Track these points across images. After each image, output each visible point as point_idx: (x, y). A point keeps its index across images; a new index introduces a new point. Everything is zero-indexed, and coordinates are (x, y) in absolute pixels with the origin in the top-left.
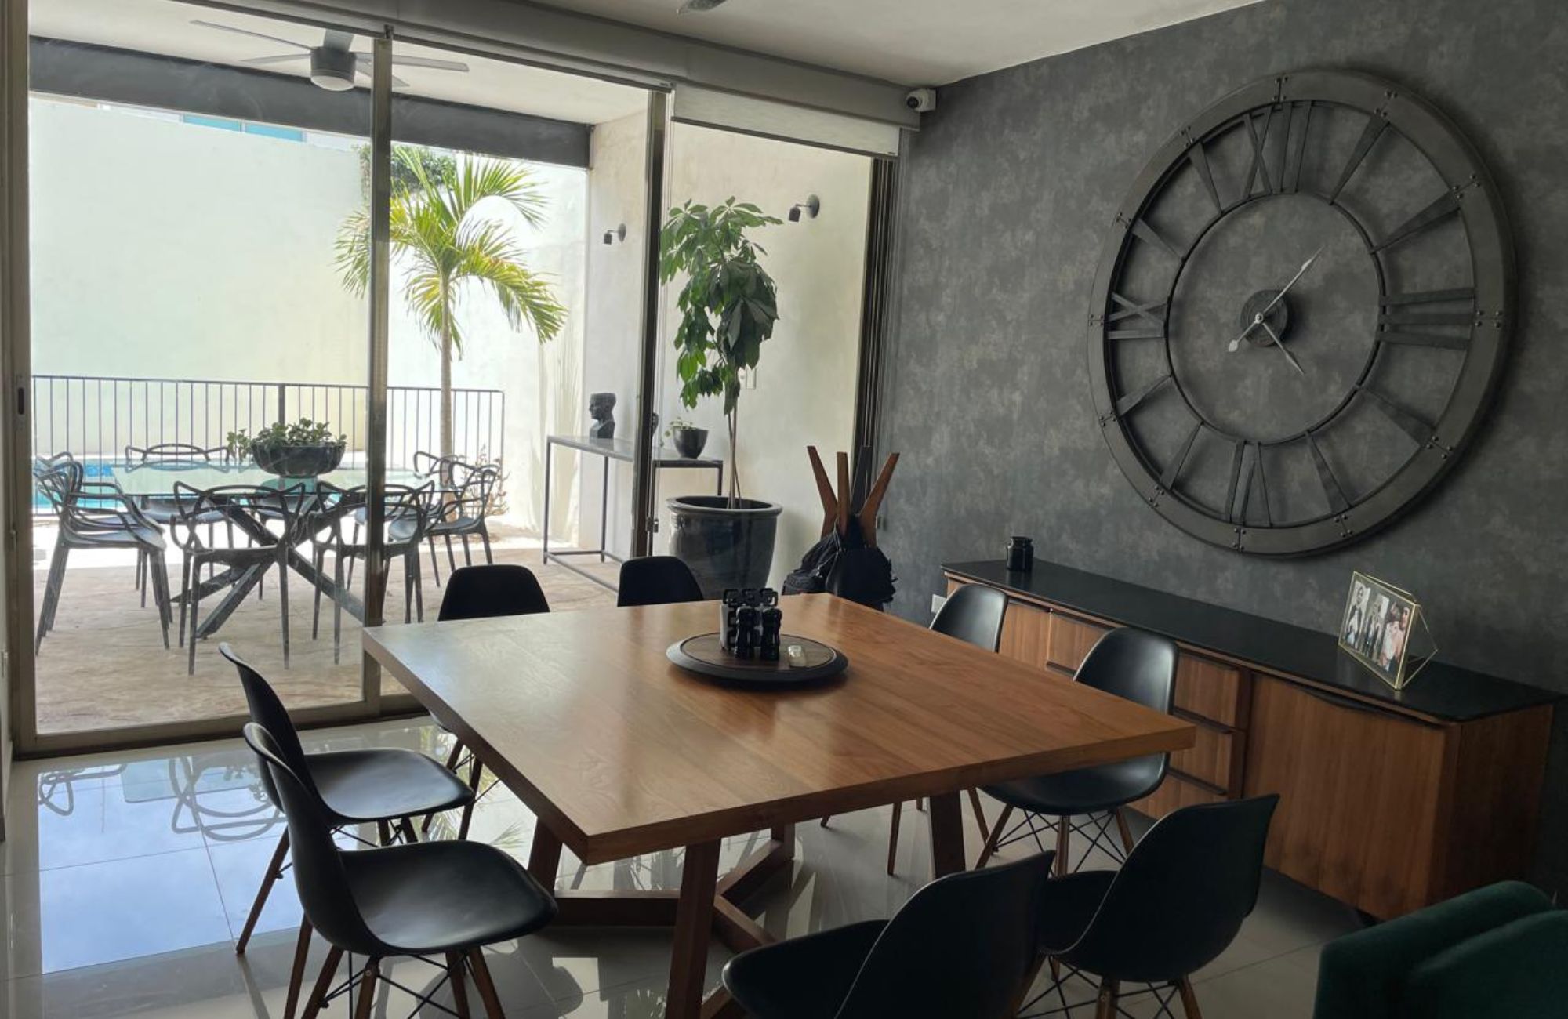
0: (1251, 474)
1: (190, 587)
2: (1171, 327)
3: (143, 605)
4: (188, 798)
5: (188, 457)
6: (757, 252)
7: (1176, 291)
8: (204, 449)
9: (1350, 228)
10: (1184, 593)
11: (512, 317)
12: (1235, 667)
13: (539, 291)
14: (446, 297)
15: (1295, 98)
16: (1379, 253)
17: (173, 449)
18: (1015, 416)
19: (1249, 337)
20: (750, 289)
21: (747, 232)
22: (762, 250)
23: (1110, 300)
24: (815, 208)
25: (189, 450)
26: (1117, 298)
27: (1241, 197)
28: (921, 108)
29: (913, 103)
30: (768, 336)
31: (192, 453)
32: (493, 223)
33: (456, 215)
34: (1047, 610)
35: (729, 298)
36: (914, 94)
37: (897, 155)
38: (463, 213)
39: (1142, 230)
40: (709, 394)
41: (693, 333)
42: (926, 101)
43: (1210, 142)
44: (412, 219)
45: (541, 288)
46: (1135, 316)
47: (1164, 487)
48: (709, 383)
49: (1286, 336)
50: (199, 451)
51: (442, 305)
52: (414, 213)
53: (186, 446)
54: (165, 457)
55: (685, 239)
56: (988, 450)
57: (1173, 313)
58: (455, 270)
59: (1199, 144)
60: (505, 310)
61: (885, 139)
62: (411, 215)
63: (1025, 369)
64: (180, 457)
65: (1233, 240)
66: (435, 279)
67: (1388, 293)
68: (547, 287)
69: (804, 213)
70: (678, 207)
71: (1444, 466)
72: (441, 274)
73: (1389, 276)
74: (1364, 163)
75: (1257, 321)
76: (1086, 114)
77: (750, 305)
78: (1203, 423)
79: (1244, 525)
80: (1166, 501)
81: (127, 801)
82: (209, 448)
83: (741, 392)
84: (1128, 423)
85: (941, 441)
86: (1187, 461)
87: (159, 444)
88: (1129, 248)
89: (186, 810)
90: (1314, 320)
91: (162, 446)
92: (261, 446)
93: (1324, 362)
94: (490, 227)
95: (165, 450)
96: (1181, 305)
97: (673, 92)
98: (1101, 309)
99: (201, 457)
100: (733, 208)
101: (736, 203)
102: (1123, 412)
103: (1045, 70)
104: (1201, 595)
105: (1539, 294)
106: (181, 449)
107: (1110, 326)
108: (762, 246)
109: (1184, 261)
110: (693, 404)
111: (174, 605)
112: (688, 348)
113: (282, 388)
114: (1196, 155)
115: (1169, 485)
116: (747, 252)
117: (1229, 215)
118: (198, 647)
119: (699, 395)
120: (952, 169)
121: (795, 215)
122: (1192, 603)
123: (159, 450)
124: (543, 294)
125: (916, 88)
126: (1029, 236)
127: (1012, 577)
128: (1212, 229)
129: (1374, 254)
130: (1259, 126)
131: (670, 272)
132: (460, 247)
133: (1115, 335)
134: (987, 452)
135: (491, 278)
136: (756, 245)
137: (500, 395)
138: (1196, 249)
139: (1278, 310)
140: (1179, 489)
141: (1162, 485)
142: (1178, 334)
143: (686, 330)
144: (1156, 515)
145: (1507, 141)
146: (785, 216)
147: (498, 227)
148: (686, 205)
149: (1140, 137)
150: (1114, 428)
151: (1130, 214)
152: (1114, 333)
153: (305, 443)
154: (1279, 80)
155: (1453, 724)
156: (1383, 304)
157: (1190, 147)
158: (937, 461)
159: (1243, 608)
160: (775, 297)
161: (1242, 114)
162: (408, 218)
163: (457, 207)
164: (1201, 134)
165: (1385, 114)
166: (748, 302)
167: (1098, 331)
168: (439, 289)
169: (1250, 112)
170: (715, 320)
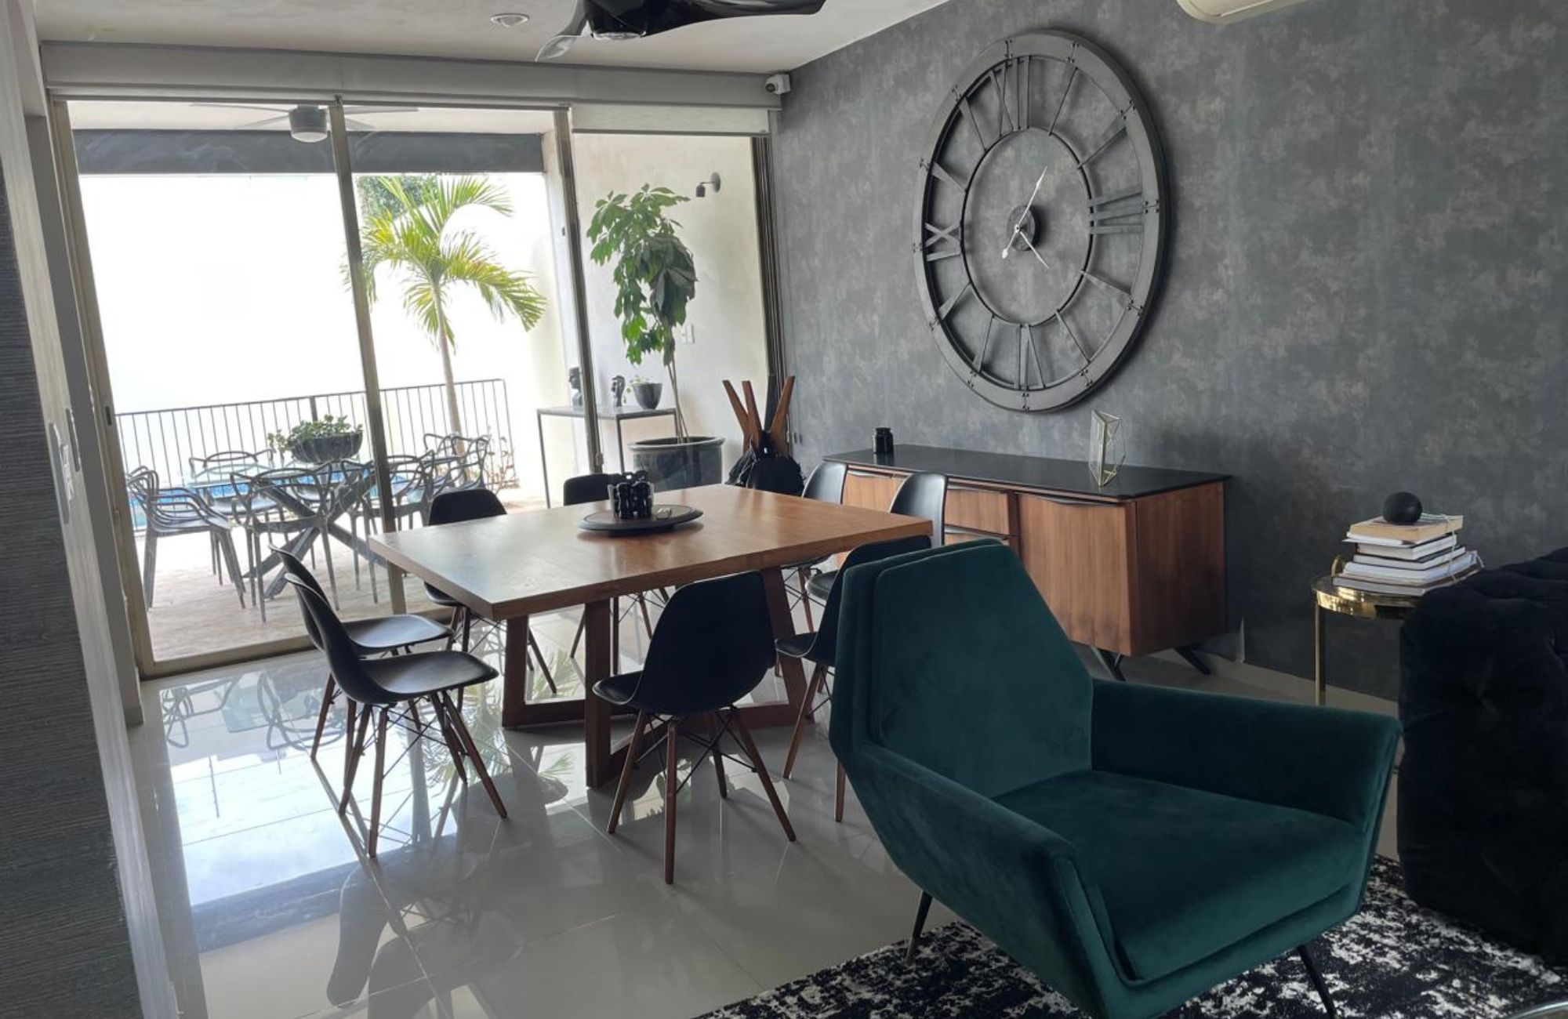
0: (1028, 349)
1: (255, 565)
2: (966, 246)
3: (221, 583)
4: (276, 721)
5: (241, 461)
6: (674, 226)
7: (966, 215)
8: (253, 452)
9: (1067, 152)
10: (1000, 451)
11: (495, 310)
12: (1003, 491)
13: (518, 286)
14: (439, 300)
15: (1020, 55)
16: (1084, 167)
17: (227, 456)
18: (877, 332)
19: (1014, 245)
20: (670, 259)
21: (664, 211)
22: (677, 224)
23: (924, 229)
24: (717, 184)
25: (241, 455)
26: (929, 227)
27: (997, 137)
28: (780, 91)
29: (771, 88)
30: (692, 296)
31: (244, 458)
32: (469, 231)
33: (437, 228)
34: (891, 475)
35: (654, 268)
36: (770, 81)
37: (767, 131)
38: (442, 226)
39: (939, 172)
40: (649, 351)
41: (629, 302)
42: (781, 85)
43: (972, 96)
44: (399, 237)
45: (521, 282)
46: (942, 240)
47: (976, 371)
48: (649, 342)
49: (1037, 240)
50: (249, 455)
51: (436, 307)
52: (400, 232)
53: (239, 452)
54: (222, 463)
55: (614, 224)
56: (862, 364)
57: (966, 233)
58: (443, 277)
59: (965, 99)
60: (488, 305)
61: (757, 121)
62: (397, 234)
63: (879, 294)
64: (235, 462)
65: (997, 171)
66: (426, 287)
67: (1093, 196)
68: (527, 281)
69: (709, 188)
70: (602, 198)
71: (1139, 321)
72: (431, 282)
73: (1093, 183)
74: (1067, 99)
75: (1017, 231)
76: (892, 83)
77: (671, 272)
78: (994, 315)
79: (1028, 390)
80: (978, 381)
81: (231, 732)
82: (258, 451)
83: (676, 347)
84: (948, 324)
85: (830, 363)
86: (988, 347)
87: (215, 453)
88: (932, 188)
89: (276, 731)
90: (1053, 225)
91: (218, 455)
92: (295, 441)
93: (1062, 256)
94: (467, 236)
95: (221, 457)
96: (971, 226)
97: (570, 109)
98: (917, 237)
99: (250, 461)
100: (649, 193)
101: (650, 190)
102: (944, 316)
103: (860, 51)
104: (1011, 450)
105: (1182, 184)
106: (234, 456)
107: (927, 250)
108: (677, 221)
109: (967, 191)
110: (639, 362)
111: (246, 580)
112: (628, 316)
113: (312, 399)
114: (964, 108)
115: (979, 368)
116: (666, 228)
117: (990, 152)
118: (267, 605)
119: (643, 353)
120: (809, 138)
121: (701, 192)
122: (1005, 457)
123: (215, 458)
124: (522, 288)
125: (771, 75)
126: (867, 186)
127: (878, 458)
128: (983, 163)
129: (1081, 168)
130: (1000, 79)
131: (607, 254)
132: (444, 257)
133: (932, 257)
134: (861, 365)
135: (474, 280)
136: (672, 221)
137: (502, 383)
138: (974, 182)
139: (1029, 221)
140: (987, 370)
141: (974, 369)
142: (972, 251)
143: (623, 300)
144: (973, 392)
145: (1149, 71)
146: (692, 193)
147: (473, 234)
148: (610, 196)
149: (929, 97)
150: (939, 329)
151: (928, 159)
152: (931, 255)
153: (329, 434)
154: (1007, 42)
155: (1129, 501)
156: (1090, 205)
157: (959, 102)
158: (829, 379)
159: (1038, 455)
160: (692, 263)
161: (986, 72)
162: (396, 237)
163: (436, 220)
164: (965, 90)
165: (1073, 61)
166: (669, 271)
167: (919, 255)
168: (432, 295)
169: (992, 68)
170: (645, 288)
